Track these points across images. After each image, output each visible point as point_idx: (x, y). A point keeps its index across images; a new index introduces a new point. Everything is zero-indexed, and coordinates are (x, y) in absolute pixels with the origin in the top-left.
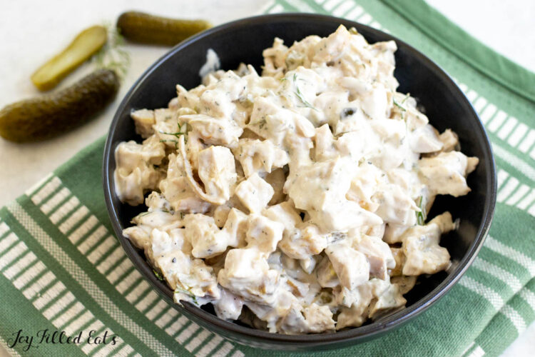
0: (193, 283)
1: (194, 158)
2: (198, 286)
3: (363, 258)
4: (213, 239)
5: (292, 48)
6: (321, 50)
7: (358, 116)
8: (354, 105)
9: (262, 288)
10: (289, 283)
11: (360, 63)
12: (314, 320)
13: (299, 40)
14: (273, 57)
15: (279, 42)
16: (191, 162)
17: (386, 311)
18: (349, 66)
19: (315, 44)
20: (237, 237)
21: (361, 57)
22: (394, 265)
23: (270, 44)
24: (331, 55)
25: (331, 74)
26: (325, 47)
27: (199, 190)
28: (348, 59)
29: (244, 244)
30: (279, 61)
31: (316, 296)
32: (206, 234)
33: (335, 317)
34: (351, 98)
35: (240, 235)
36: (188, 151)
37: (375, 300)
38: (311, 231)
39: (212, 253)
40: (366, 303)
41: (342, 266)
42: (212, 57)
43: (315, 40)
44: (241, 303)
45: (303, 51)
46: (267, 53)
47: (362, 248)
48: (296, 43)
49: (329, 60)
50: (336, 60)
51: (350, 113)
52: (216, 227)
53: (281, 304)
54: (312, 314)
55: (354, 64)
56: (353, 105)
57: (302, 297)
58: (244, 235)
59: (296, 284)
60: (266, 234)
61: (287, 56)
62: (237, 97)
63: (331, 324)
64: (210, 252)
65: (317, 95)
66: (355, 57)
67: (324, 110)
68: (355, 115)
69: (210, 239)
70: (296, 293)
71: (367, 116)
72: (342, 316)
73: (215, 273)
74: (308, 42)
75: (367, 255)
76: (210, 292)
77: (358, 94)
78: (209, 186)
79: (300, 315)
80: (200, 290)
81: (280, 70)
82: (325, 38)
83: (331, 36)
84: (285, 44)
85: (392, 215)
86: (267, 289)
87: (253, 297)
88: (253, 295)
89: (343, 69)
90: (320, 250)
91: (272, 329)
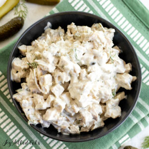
0: (34, 118)
1: (38, 77)
4: (42, 106)
7: (96, 65)
8: (95, 61)
9: (57, 122)
10: (66, 118)
11: (100, 43)
12: (73, 130)
14: (70, 29)
16: (37, 77)
18: (96, 44)
20: (50, 105)
21: (101, 41)
22: (102, 112)
23: (70, 24)
27: (39, 88)
28: (96, 41)
29: (52, 107)
30: (72, 31)
31: (75, 121)
32: (40, 103)
33: (80, 130)
34: (95, 57)
36: (36, 73)
37: (94, 125)
40: (91, 126)
41: (83, 117)
42: (49, 24)
45: (81, 32)
46: (69, 27)
49: (89, 40)
51: (93, 64)
52: (43, 100)
53: (63, 124)
54: (72, 128)
55: (98, 43)
57: (70, 121)
60: (60, 107)
62: (55, 55)
63: (79, 132)
65: (83, 54)
66: (98, 41)
67: (85, 61)
68: (95, 65)
70: (68, 120)
72: (82, 128)
73: (42, 115)
75: (92, 115)
76: (40, 122)
77: (97, 57)
79: (68, 129)
80: (37, 121)
89: (94, 44)
91: (59, 131)
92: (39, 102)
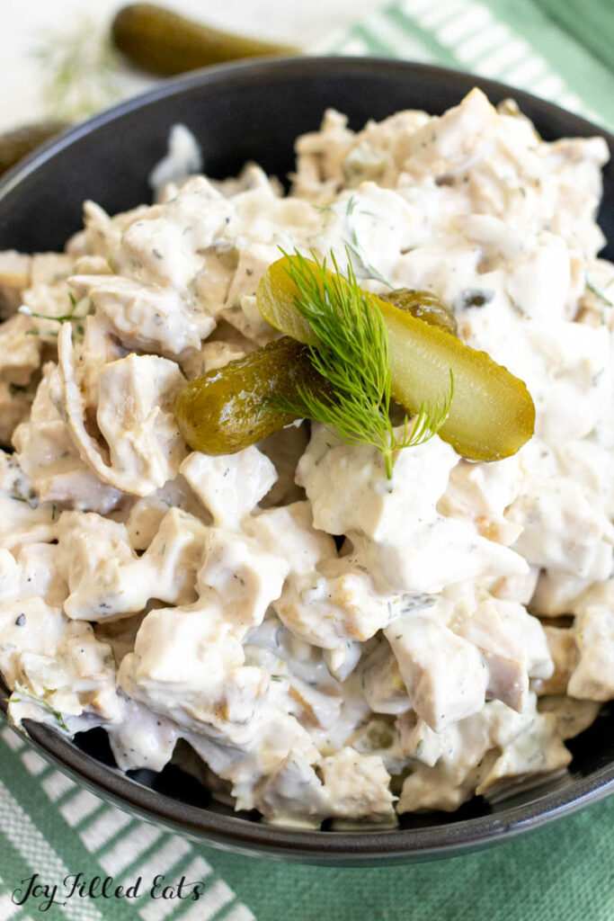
0: (58, 680)
1: (93, 379)
2: (68, 689)
3: (475, 657)
4: (115, 580)
5: (363, 136)
6: (424, 145)
7: (495, 310)
9: (221, 708)
10: (293, 694)
11: (514, 183)
12: (344, 788)
13: (380, 118)
14: (319, 156)
15: (335, 120)
16: (83, 389)
17: (520, 780)
18: (488, 190)
19: (411, 130)
20: (176, 579)
21: (519, 171)
22: (548, 670)
23: (314, 124)
24: (446, 160)
25: (444, 205)
26: (434, 138)
27: (95, 457)
28: (487, 171)
29: (191, 595)
30: (332, 166)
31: (357, 729)
32: (102, 564)
33: (396, 787)
34: (485, 266)
35: (183, 575)
36: (80, 361)
37: (495, 752)
38: (355, 587)
39: (110, 612)
40: (473, 759)
41: (419, 673)
42: (183, 144)
43: (413, 121)
44: (174, 735)
45: (385, 146)
46: (306, 143)
47: (473, 631)
48: (372, 127)
49: (442, 172)
50: (458, 172)
51: (477, 301)
52: (126, 549)
53: (269, 744)
54: (340, 773)
55: (501, 185)
56: (488, 283)
57: (324, 729)
58: (193, 576)
59: (311, 697)
60: (242, 582)
61: (347, 154)
62: (208, 241)
63: (385, 802)
64: (104, 610)
65: (404, 252)
66: (503, 170)
69: (108, 578)
70: (308, 718)
71: (518, 310)
72: (413, 783)
73: (113, 660)
74: (399, 125)
75: (483, 651)
76: (95, 706)
77: (501, 256)
78: (121, 450)
79: (310, 776)
80: (74, 699)
81: (331, 185)
82: (435, 119)
83: (450, 113)
84: (349, 125)
85: (554, 554)
86: (234, 711)
87: (200, 725)
88: (198, 720)
89: (473, 193)
90: (368, 633)
91: (245, 799)
92: (93, 562)
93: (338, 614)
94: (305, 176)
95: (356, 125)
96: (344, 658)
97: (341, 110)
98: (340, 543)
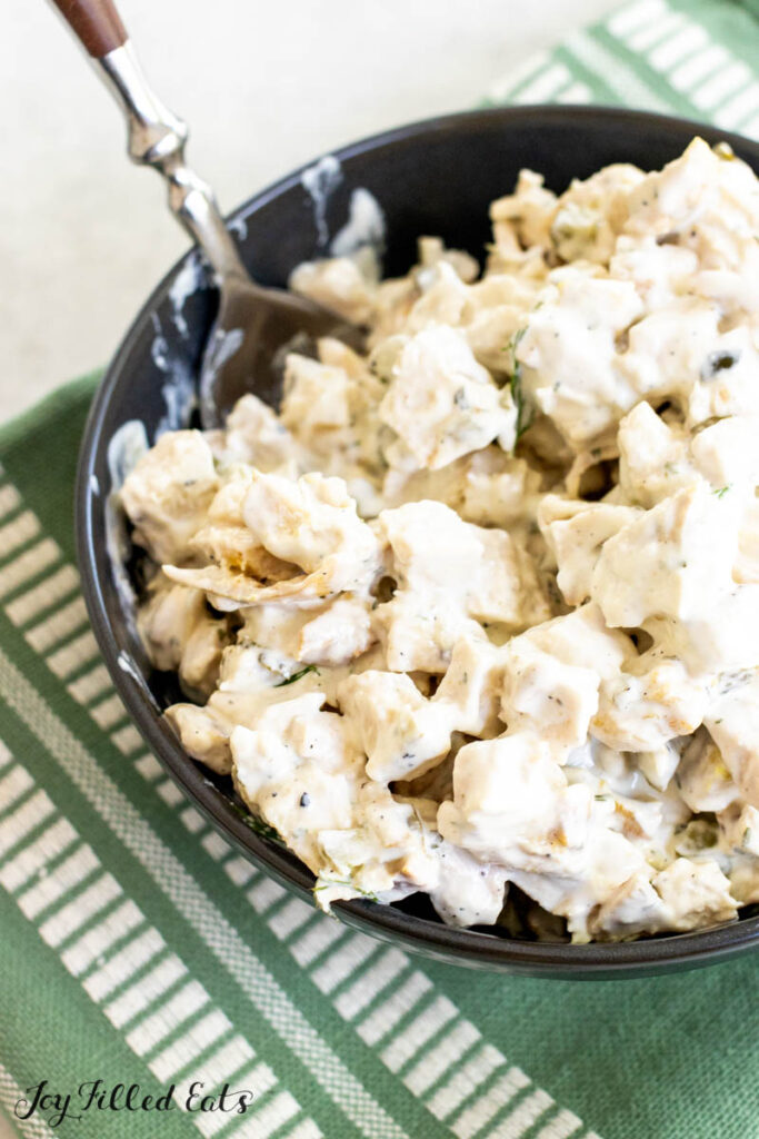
0: (362, 853)
2: (375, 862)
4: (411, 726)
5: (567, 196)
6: (645, 204)
8: (734, 341)
9: (556, 836)
10: (620, 811)
11: (747, 232)
13: (584, 177)
14: (516, 221)
15: (530, 180)
18: (720, 243)
19: (627, 189)
20: (481, 707)
23: (508, 187)
24: (671, 217)
26: (656, 196)
28: (715, 222)
29: (498, 727)
30: (530, 232)
31: (677, 832)
32: (393, 715)
34: (726, 324)
35: (487, 702)
39: (417, 761)
41: (745, 756)
43: (623, 178)
44: (499, 878)
45: (594, 205)
46: (500, 209)
48: (576, 185)
49: (665, 230)
50: (682, 228)
51: (725, 362)
52: (415, 695)
53: (601, 869)
54: (677, 887)
55: (733, 236)
57: (648, 838)
58: (497, 704)
59: (629, 806)
60: (559, 701)
61: (553, 217)
63: (729, 909)
64: (408, 760)
66: (732, 219)
67: (660, 360)
68: (738, 369)
69: (404, 726)
70: (632, 829)
74: (607, 181)
79: (649, 893)
81: (535, 253)
82: (654, 174)
83: (671, 167)
84: (546, 186)
86: (570, 836)
87: (535, 861)
88: (534, 854)
89: (702, 247)
91: (580, 931)
92: (382, 715)
93: (659, 711)
94: (504, 245)
95: (557, 186)
96: (665, 765)
97: (536, 169)
98: (638, 640)
